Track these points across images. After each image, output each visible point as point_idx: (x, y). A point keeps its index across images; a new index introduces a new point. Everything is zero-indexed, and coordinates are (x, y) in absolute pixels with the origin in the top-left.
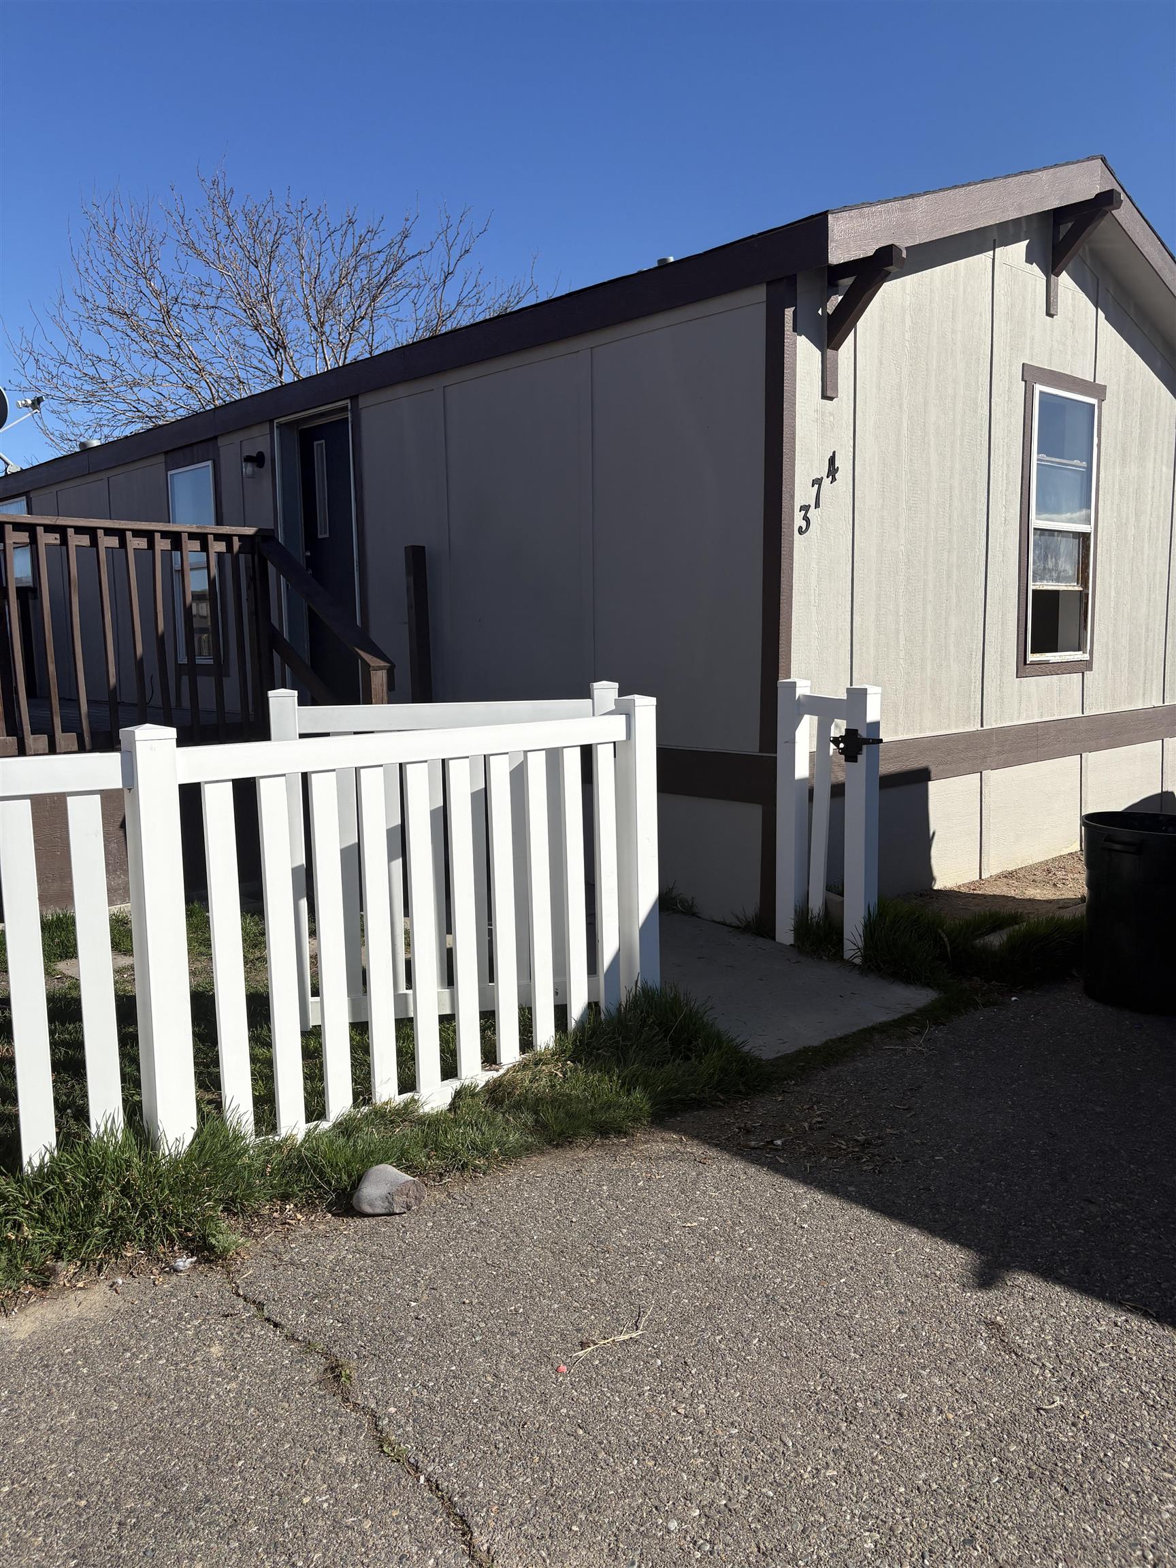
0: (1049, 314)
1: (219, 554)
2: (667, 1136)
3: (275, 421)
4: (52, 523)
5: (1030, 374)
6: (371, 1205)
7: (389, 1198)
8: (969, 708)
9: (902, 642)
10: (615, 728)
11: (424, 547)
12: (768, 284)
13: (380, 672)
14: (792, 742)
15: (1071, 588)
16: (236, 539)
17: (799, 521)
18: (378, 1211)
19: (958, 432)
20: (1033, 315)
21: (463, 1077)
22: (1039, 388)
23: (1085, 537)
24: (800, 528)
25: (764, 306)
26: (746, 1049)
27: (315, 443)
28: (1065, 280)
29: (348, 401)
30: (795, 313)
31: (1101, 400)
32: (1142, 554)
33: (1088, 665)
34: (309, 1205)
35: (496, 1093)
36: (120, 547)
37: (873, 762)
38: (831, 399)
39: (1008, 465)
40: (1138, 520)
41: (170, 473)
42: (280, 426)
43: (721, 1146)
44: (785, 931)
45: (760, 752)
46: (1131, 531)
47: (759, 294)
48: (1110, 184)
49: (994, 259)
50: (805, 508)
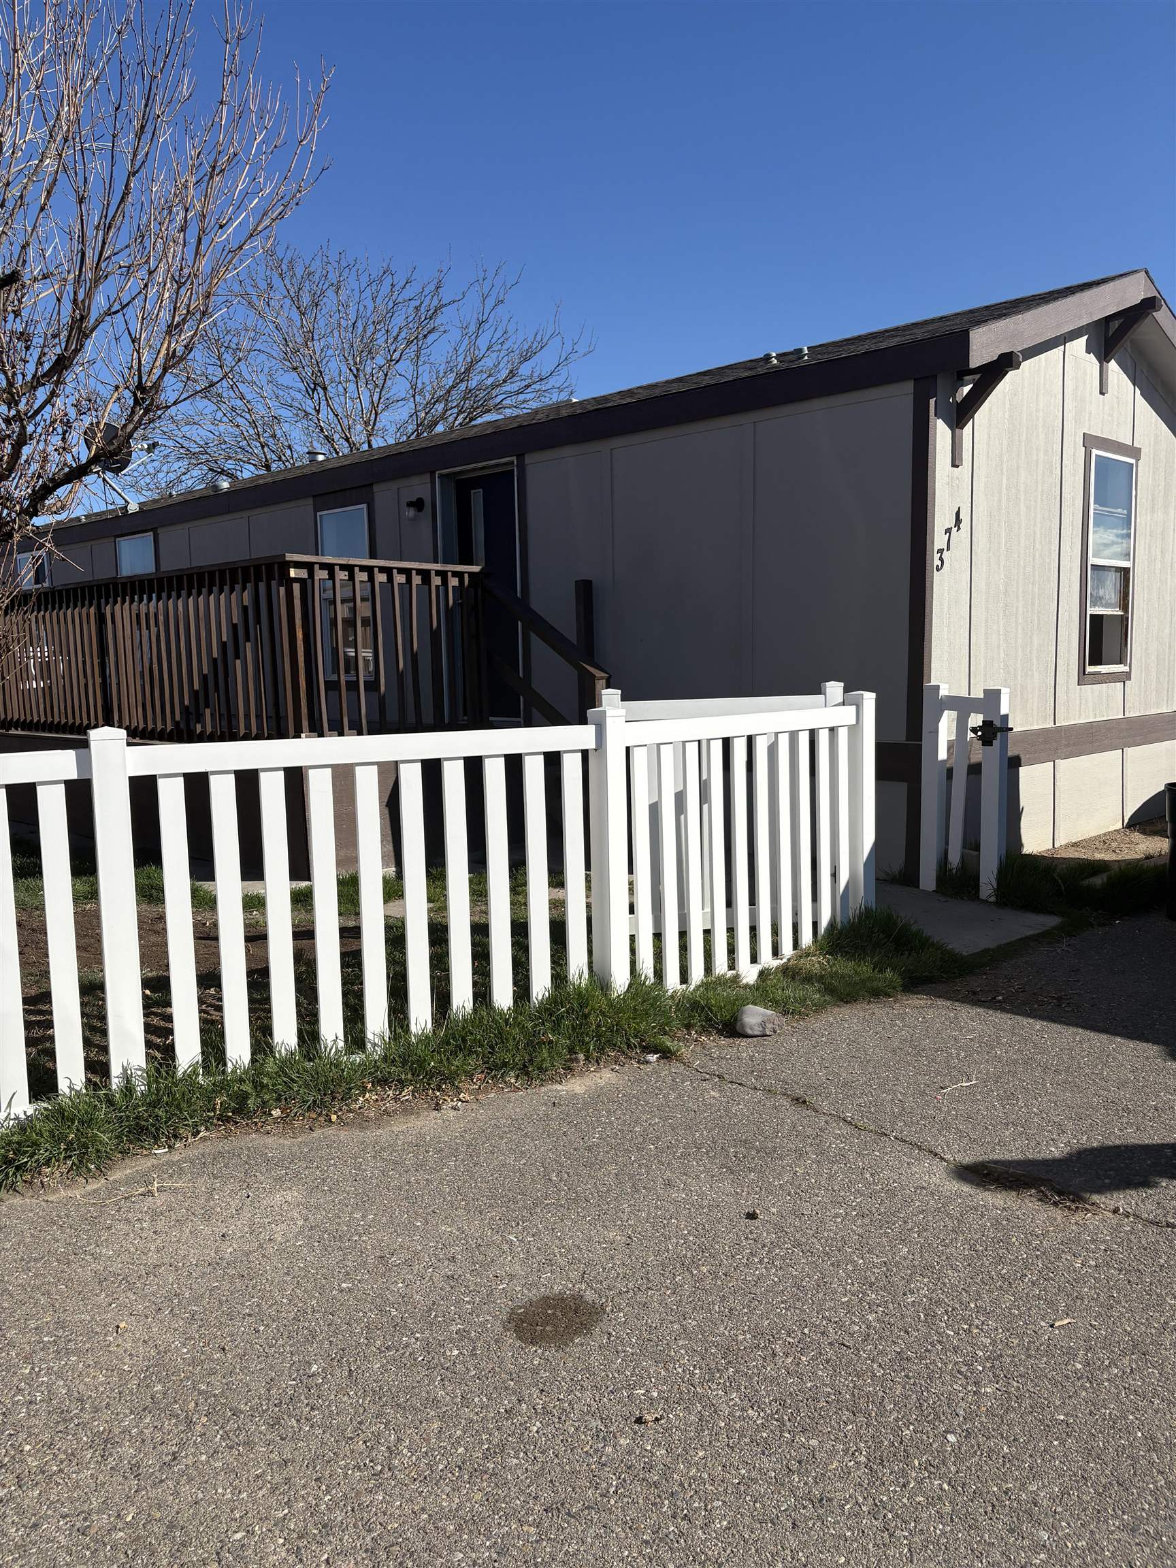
0: (1102, 393)
1: (437, 587)
2: (919, 996)
3: (437, 472)
4: (345, 563)
5: (1090, 441)
6: (751, 1029)
7: (763, 1025)
8: (1046, 709)
9: (1002, 655)
10: (847, 715)
11: (591, 581)
12: (915, 380)
13: (601, 681)
14: (936, 732)
15: (1115, 613)
16: (466, 576)
17: (937, 562)
18: (757, 1033)
19: (1040, 489)
20: (1091, 394)
21: (762, 963)
22: (1095, 452)
23: (1126, 571)
24: (938, 566)
25: (912, 396)
26: (950, 947)
27: (472, 491)
28: (1113, 365)
29: (515, 458)
30: (936, 401)
31: (1138, 460)
32: (1166, 583)
33: (1127, 676)
34: (704, 1031)
35: (787, 971)
36: (388, 582)
37: (1004, 747)
38: (957, 467)
39: (1073, 514)
40: (1163, 556)
41: (319, 514)
42: (441, 476)
43: (963, 1001)
44: (928, 878)
45: (907, 740)
46: (1159, 566)
47: (908, 387)
48: (1152, 293)
49: (1064, 352)
50: (941, 551)
